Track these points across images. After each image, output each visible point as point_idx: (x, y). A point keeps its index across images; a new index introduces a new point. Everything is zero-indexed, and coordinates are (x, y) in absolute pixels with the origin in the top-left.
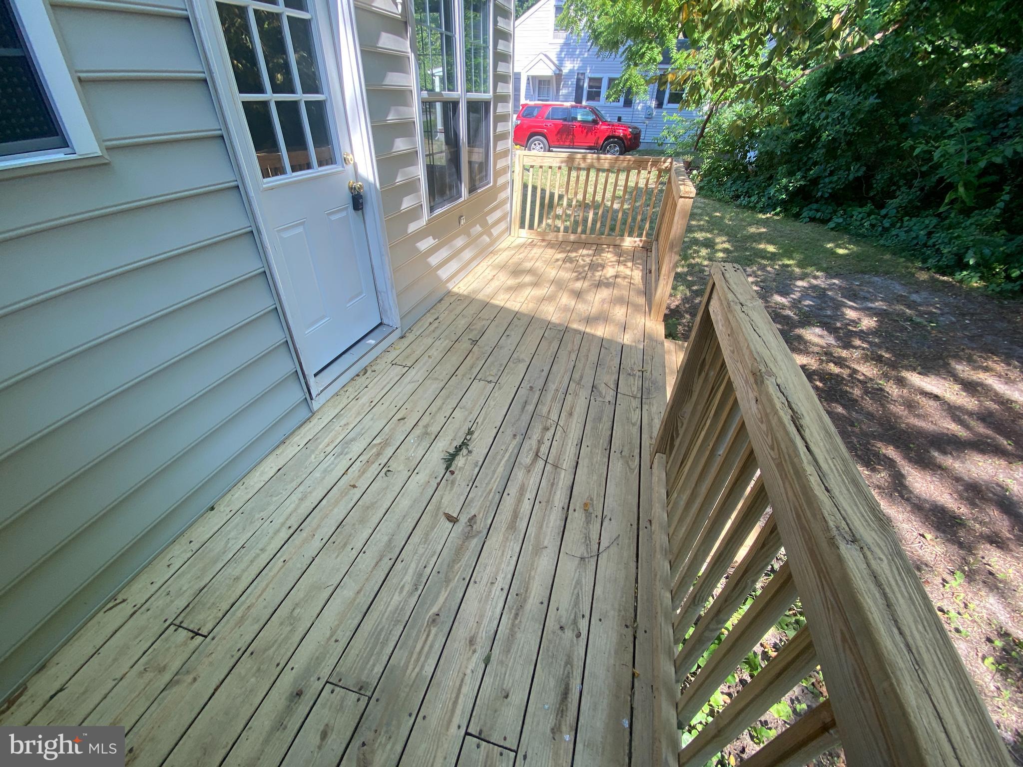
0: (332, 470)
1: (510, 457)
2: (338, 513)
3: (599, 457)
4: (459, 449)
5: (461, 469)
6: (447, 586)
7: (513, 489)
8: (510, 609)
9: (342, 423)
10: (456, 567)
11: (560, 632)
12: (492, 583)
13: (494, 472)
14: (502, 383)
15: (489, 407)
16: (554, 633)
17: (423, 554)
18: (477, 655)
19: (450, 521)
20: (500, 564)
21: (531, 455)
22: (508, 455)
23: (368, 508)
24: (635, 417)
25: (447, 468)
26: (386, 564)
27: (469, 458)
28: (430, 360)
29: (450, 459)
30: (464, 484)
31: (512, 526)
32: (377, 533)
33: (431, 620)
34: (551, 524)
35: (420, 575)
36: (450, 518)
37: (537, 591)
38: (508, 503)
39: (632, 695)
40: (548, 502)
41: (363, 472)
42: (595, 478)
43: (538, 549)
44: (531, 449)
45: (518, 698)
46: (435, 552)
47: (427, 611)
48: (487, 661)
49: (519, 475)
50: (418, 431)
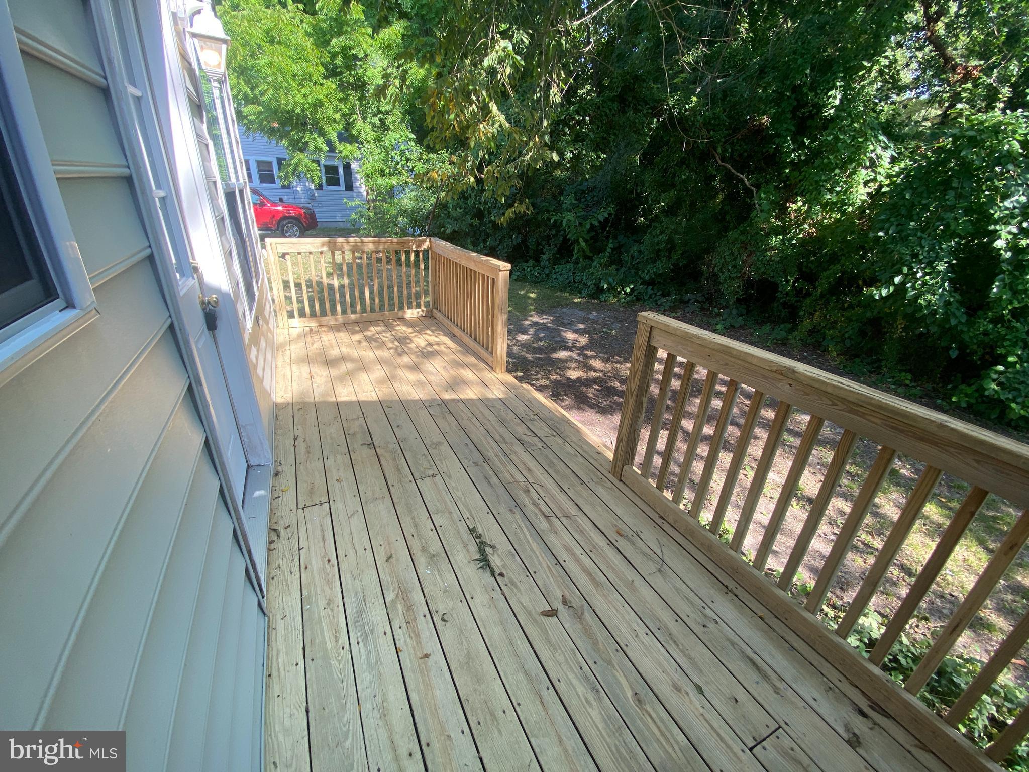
0: (378, 658)
1: (528, 530)
2: (443, 692)
3: (586, 493)
4: (482, 552)
5: (504, 566)
6: (614, 667)
7: (563, 555)
8: (667, 642)
9: (322, 603)
10: (601, 647)
11: (706, 629)
12: (637, 636)
13: (532, 550)
14: (445, 470)
15: (460, 499)
16: (705, 633)
17: (566, 660)
18: (691, 694)
19: (551, 616)
20: (623, 617)
21: (542, 518)
22: (525, 530)
23: (468, 663)
24: (571, 450)
25: (493, 573)
26: (550, 696)
27: (499, 552)
28: (344, 484)
29: (485, 563)
30: (523, 578)
31: (597, 584)
32: (507, 678)
33: (637, 703)
34: (616, 562)
35: (586, 678)
36: (547, 614)
37: (666, 617)
38: (571, 566)
39: (774, 630)
40: (595, 547)
41: (416, 636)
42: (600, 509)
43: (631, 585)
44: (536, 514)
45: (742, 695)
46: (572, 650)
47: (626, 699)
48: (700, 690)
49: (551, 539)
50: (421, 561)
